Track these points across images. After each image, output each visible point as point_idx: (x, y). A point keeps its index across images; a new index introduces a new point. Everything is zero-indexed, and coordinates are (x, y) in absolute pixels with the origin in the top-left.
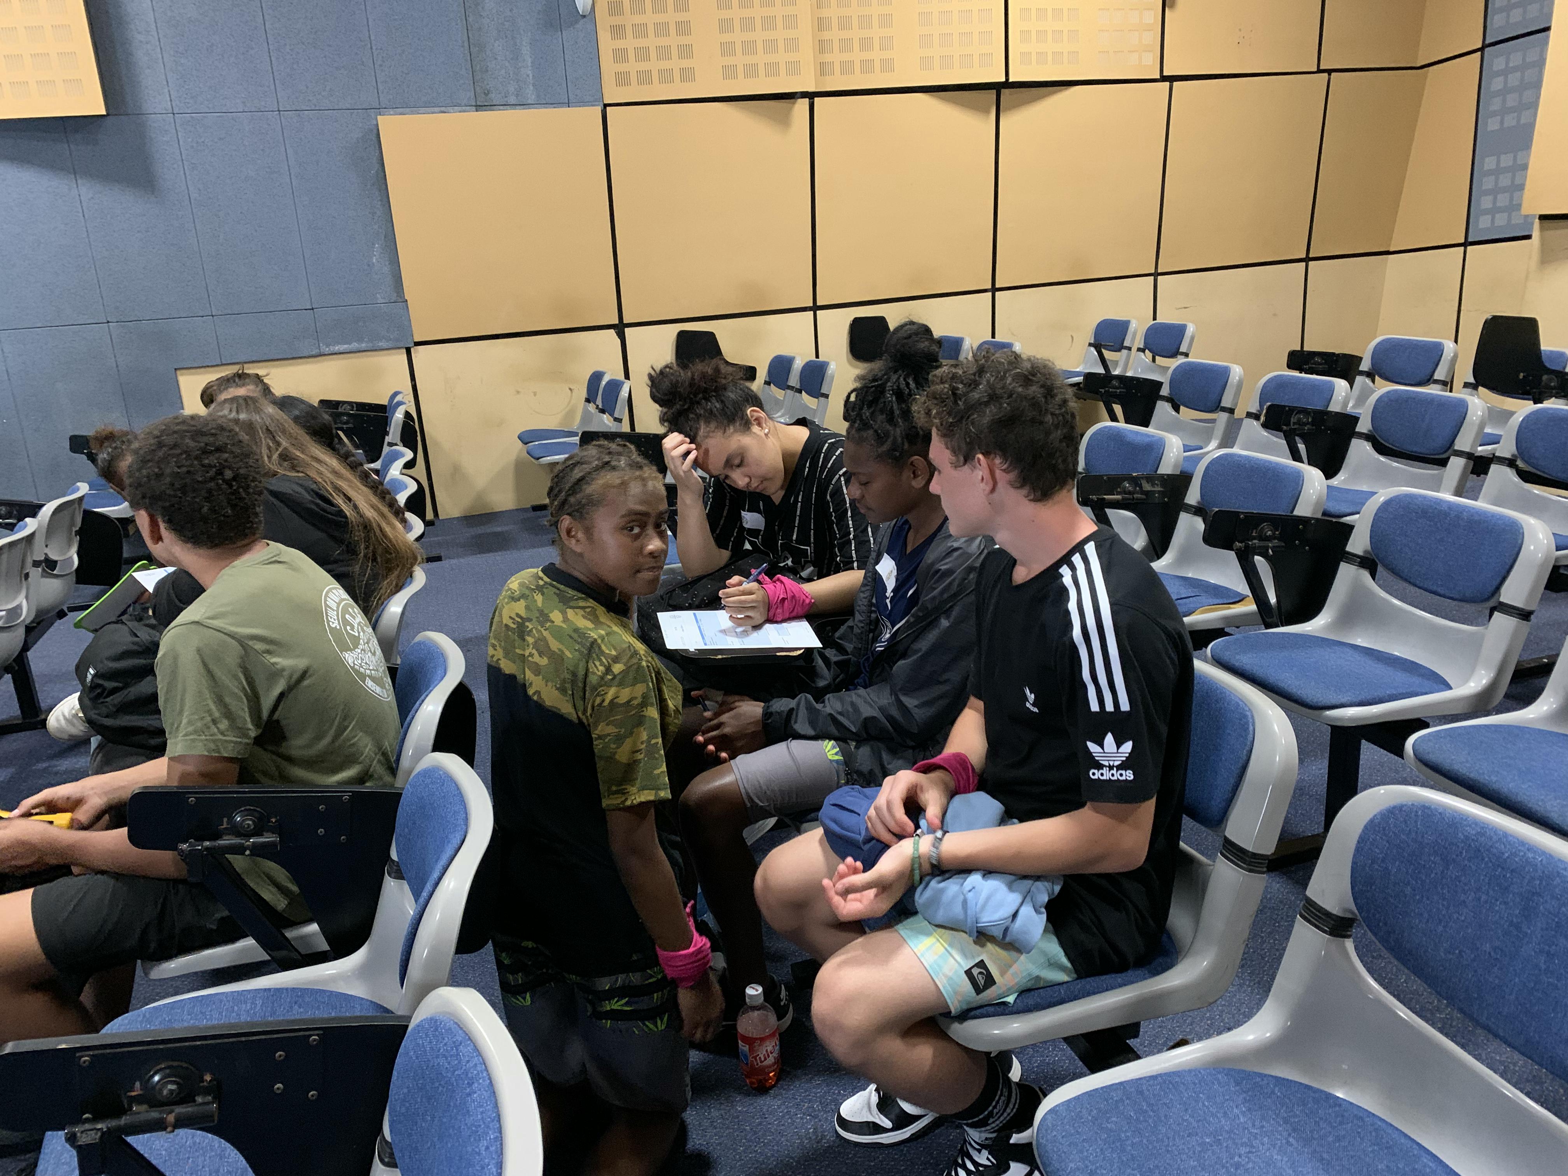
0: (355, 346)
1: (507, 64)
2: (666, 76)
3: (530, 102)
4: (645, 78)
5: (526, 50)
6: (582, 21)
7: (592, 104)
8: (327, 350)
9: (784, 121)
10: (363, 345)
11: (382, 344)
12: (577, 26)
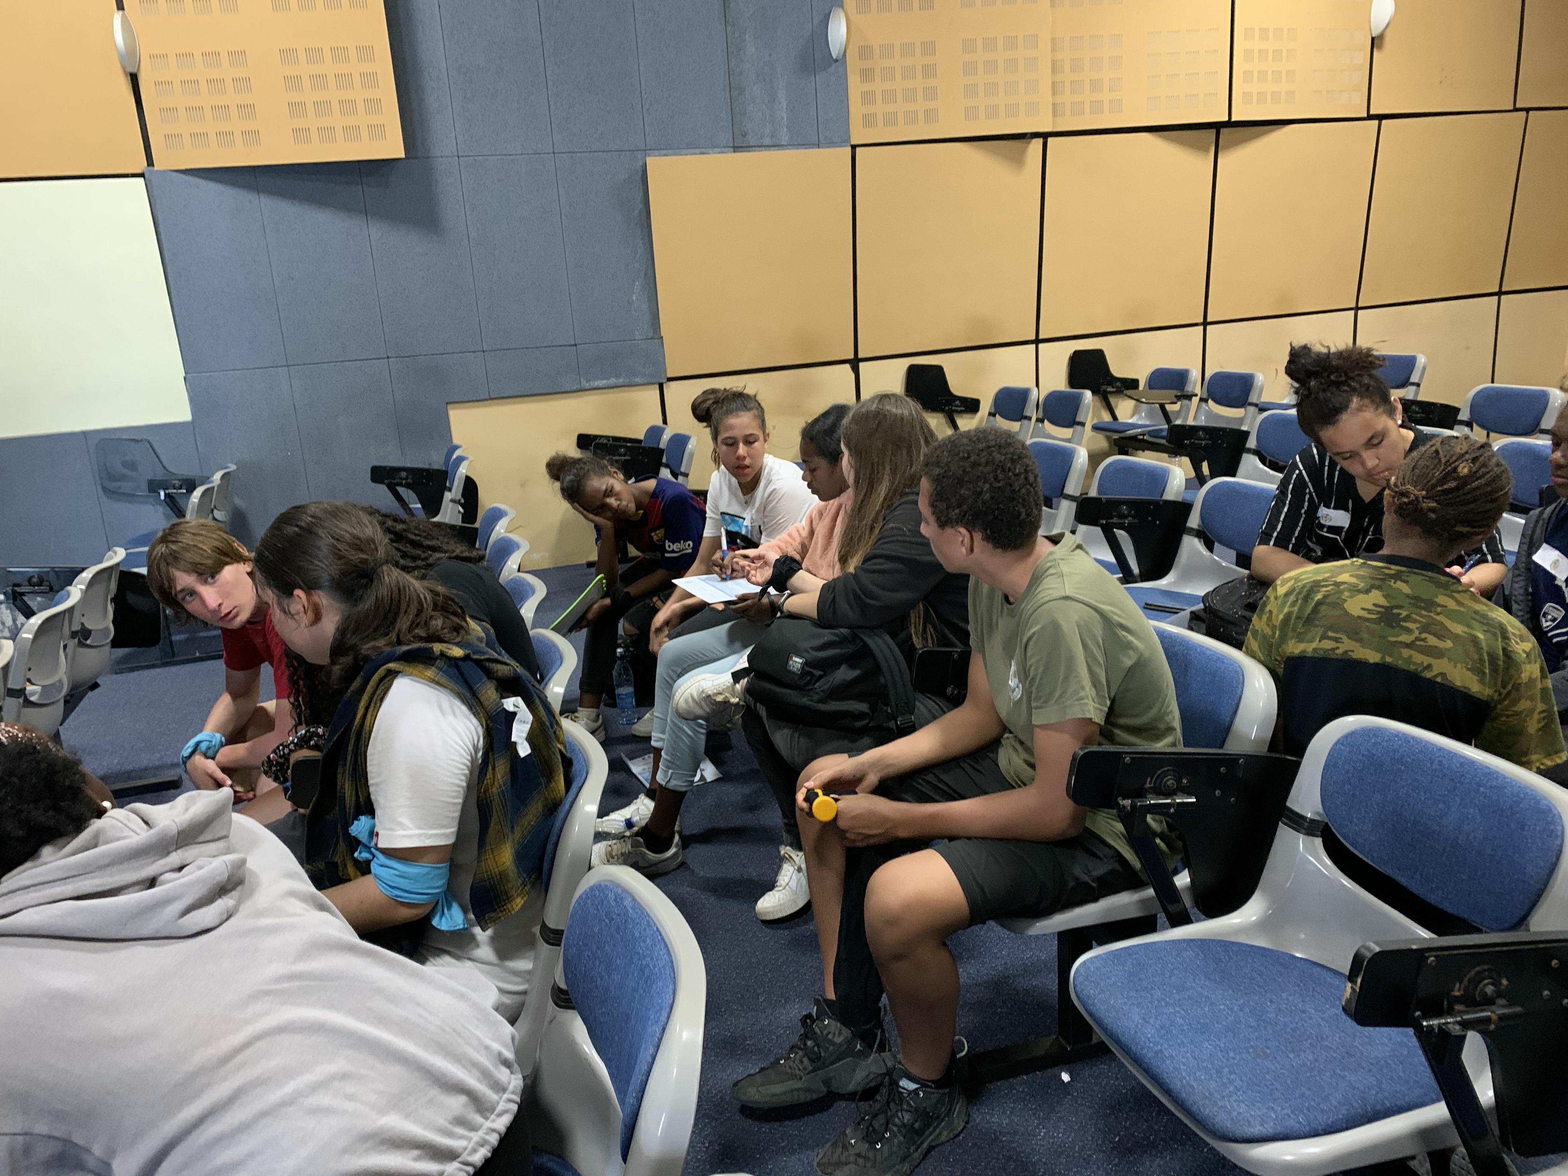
0: (613, 381)
1: (764, 107)
2: (911, 118)
3: (783, 143)
4: (891, 120)
5: (782, 95)
6: (834, 66)
7: (841, 144)
8: (587, 385)
9: (1019, 161)
10: (621, 380)
11: (638, 380)
12: (829, 70)
